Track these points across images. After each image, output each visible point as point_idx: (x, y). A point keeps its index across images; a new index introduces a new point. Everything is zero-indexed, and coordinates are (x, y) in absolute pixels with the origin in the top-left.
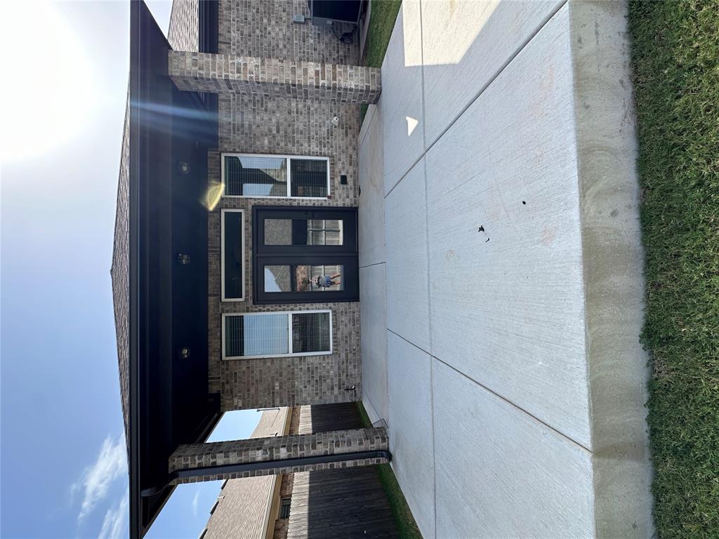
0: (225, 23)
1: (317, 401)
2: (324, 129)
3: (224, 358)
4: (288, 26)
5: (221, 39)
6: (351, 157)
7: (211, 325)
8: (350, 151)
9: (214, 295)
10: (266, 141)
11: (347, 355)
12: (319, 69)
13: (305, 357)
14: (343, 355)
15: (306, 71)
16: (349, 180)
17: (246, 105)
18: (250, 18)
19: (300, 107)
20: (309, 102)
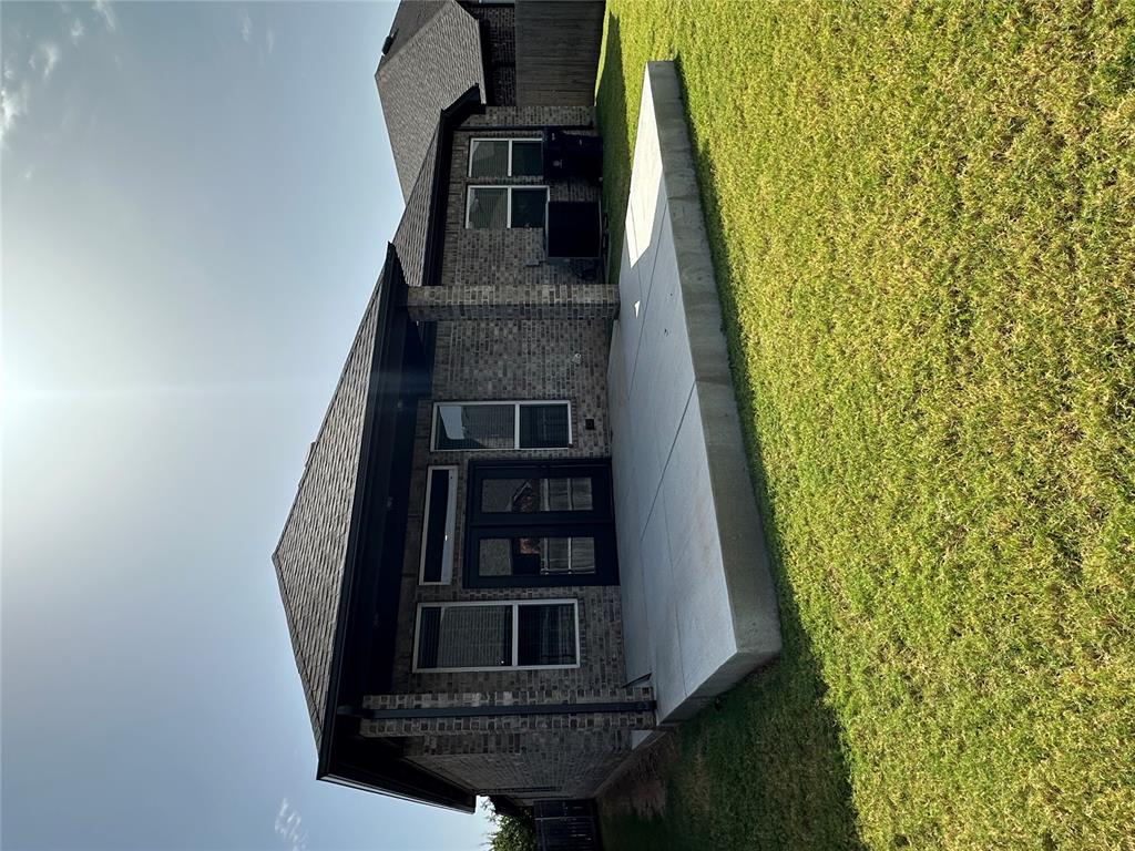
2: (563, 369)
3: (415, 670)
4: (520, 271)
6: (598, 398)
7: (402, 619)
8: (598, 390)
9: (411, 575)
10: (490, 386)
11: (603, 668)
12: (554, 289)
13: (536, 671)
14: (597, 668)
15: (540, 293)
16: (599, 425)
17: (468, 350)
18: (476, 268)
19: (533, 346)
20: (544, 341)
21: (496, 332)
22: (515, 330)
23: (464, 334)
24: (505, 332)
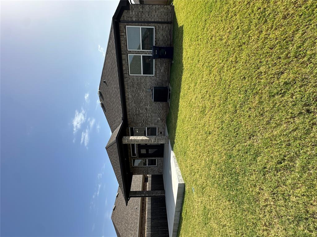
0: (127, 93)
1: (153, 174)
2: (156, 121)
4: (146, 92)
5: (126, 98)
6: (163, 127)
7: (130, 161)
8: (163, 125)
9: (130, 156)
10: (140, 124)
13: (150, 167)
14: (159, 167)
16: (163, 133)
17: (135, 116)
18: (134, 91)
19: (150, 115)
20: (152, 114)
21: (141, 111)
22: (145, 111)
23: (133, 111)
24: (143, 111)
